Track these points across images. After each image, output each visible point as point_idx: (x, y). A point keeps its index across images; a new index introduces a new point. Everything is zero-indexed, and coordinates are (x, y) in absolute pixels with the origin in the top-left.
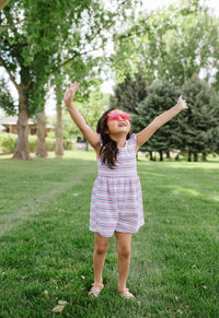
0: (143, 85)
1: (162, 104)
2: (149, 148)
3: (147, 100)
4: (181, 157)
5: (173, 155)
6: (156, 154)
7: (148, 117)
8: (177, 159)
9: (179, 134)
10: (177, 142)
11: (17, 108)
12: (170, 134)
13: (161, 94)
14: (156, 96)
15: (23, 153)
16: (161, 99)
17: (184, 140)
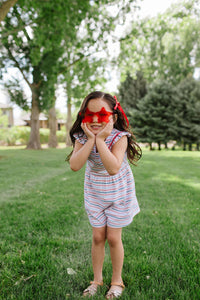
0: (144, 84)
1: (160, 101)
2: (148, 140)
3: (147, 97)
4: (177, 147)
5: (170, 145)
6: (155, 145)
7: (147, 113)
8: (173, 149)
9: (176, 127)
10: (173, 134)
11: (29, 105)
12: (167, 127)
13: (160, 92)
14: (155, 94)
15: (35, 144)
16: (160, 96)
17: (180, 133)
